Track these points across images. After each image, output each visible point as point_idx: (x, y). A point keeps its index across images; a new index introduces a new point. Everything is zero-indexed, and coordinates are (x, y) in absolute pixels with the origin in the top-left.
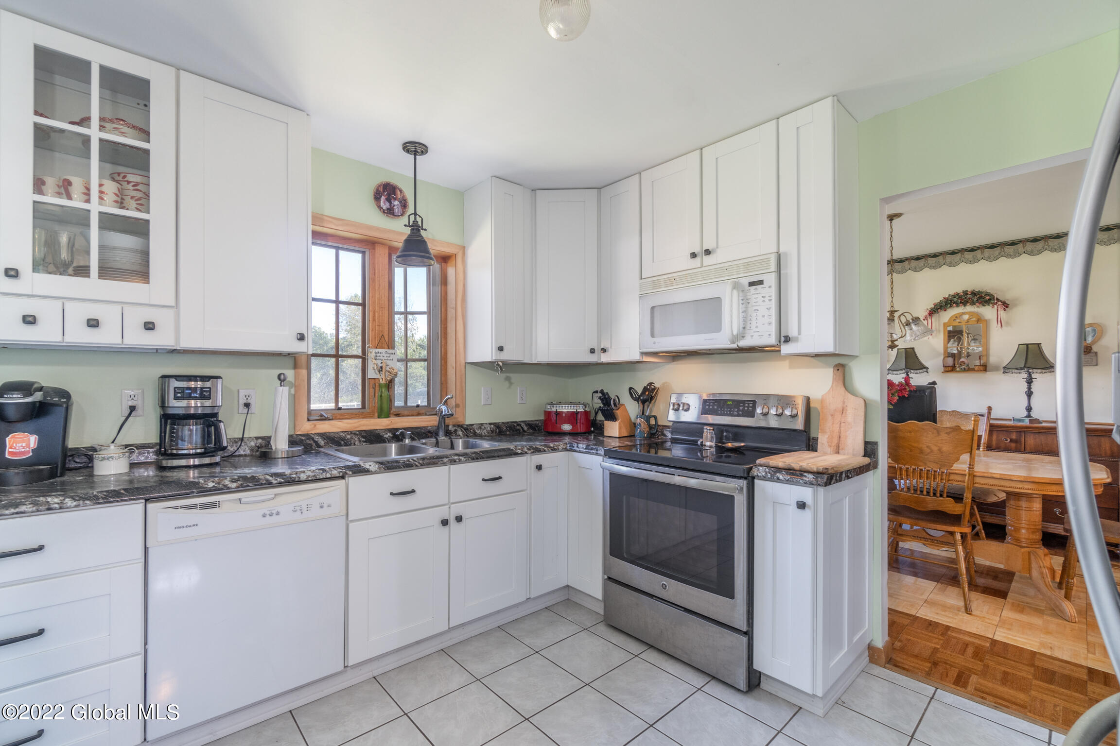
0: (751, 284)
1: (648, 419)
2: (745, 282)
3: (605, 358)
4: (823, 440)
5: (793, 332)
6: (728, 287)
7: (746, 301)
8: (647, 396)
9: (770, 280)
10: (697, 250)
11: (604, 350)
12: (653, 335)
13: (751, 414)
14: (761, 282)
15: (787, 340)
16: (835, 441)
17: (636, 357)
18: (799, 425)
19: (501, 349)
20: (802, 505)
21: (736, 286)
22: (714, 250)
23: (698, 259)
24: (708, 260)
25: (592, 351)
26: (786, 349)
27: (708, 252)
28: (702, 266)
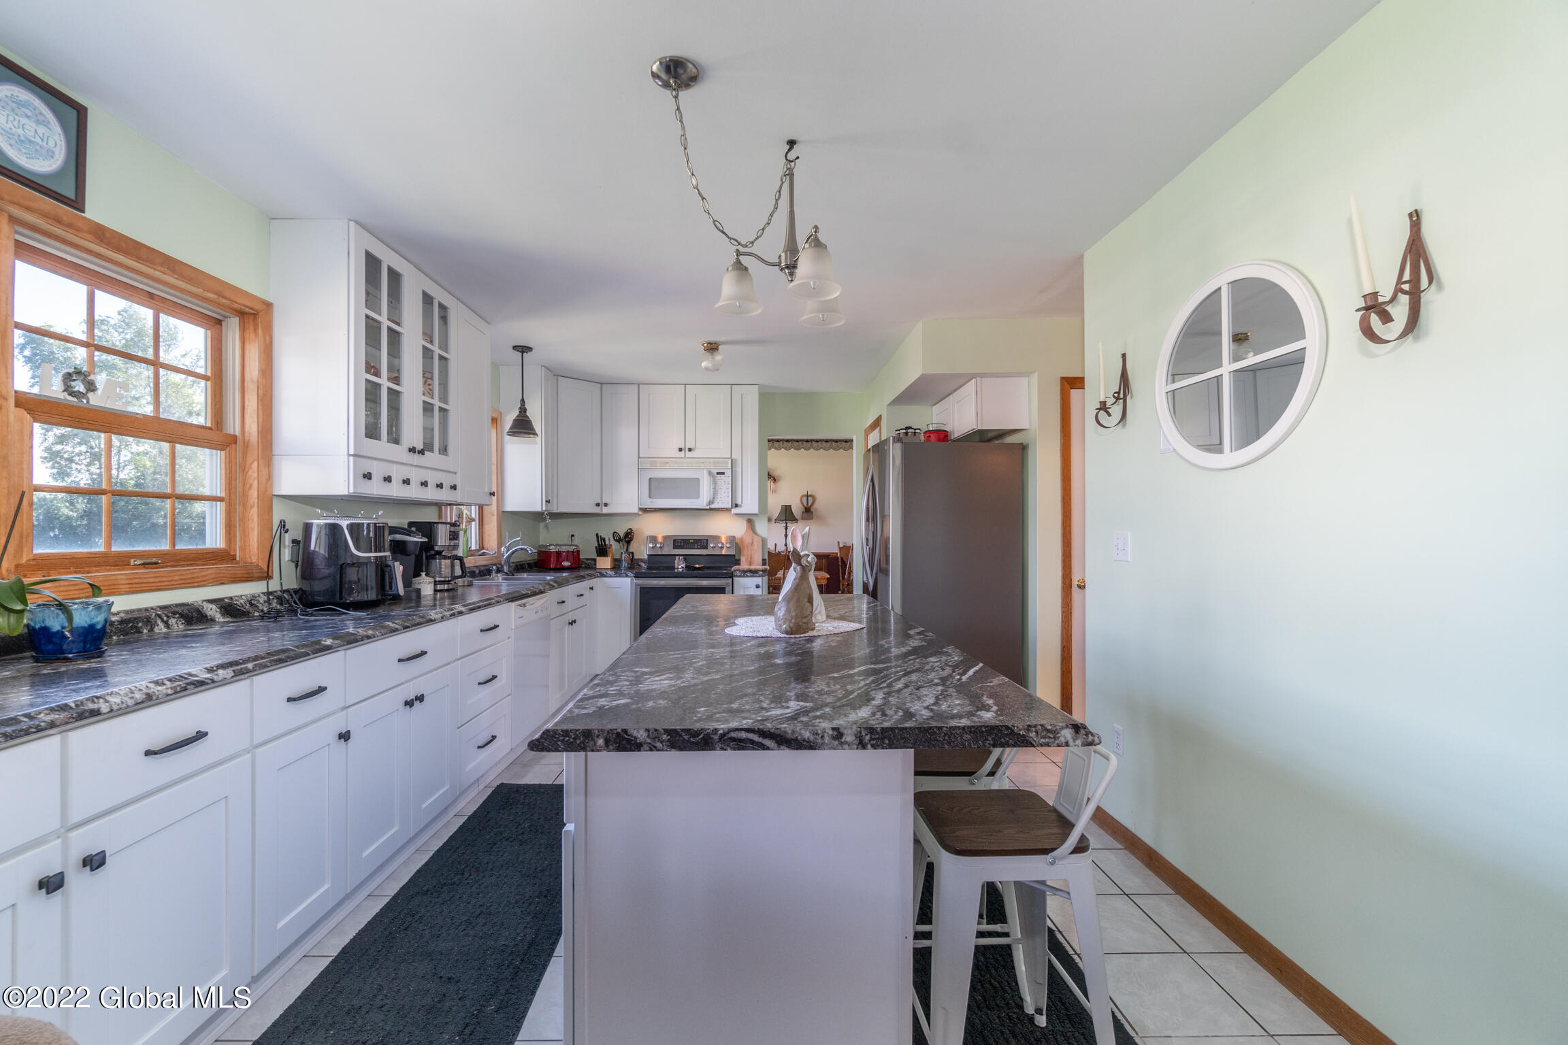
0: (718, 473)
1: (629, 553)
2: (715, 471)
3: (605, 510)
4: (743, 559)
5: (739, 502)
6: (706, 473)
7: (715, 483)
8: (628, 538)
9: (728, 473)
10: (682, 446)
11: (606, 505)
12: (650, 497)
13: (706, 547)
14: (723, 473)
15: (737, 506)
16: (749, 559)
17: (636, 510)
18: (732, 552)
19: (548, 502)
20: (758, 586)
21: (710, 473)
22: (694, 449)
23: (683, 452)
24: (689, 454)
25: (598, 505)
26: (734, 511)
27: (690, 450)
28: (685, 457)
